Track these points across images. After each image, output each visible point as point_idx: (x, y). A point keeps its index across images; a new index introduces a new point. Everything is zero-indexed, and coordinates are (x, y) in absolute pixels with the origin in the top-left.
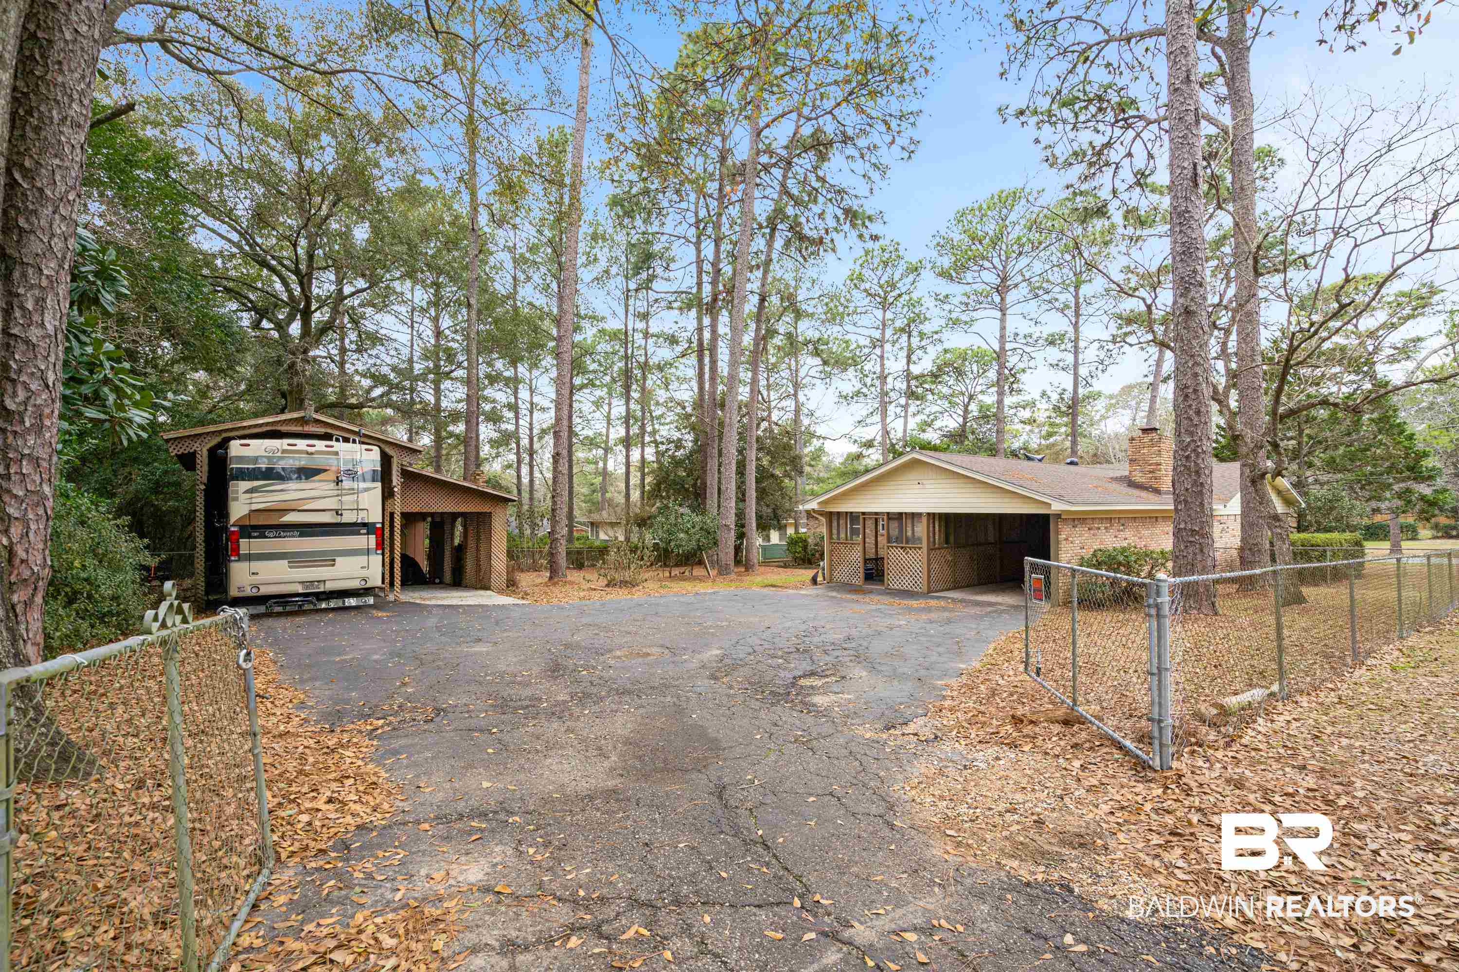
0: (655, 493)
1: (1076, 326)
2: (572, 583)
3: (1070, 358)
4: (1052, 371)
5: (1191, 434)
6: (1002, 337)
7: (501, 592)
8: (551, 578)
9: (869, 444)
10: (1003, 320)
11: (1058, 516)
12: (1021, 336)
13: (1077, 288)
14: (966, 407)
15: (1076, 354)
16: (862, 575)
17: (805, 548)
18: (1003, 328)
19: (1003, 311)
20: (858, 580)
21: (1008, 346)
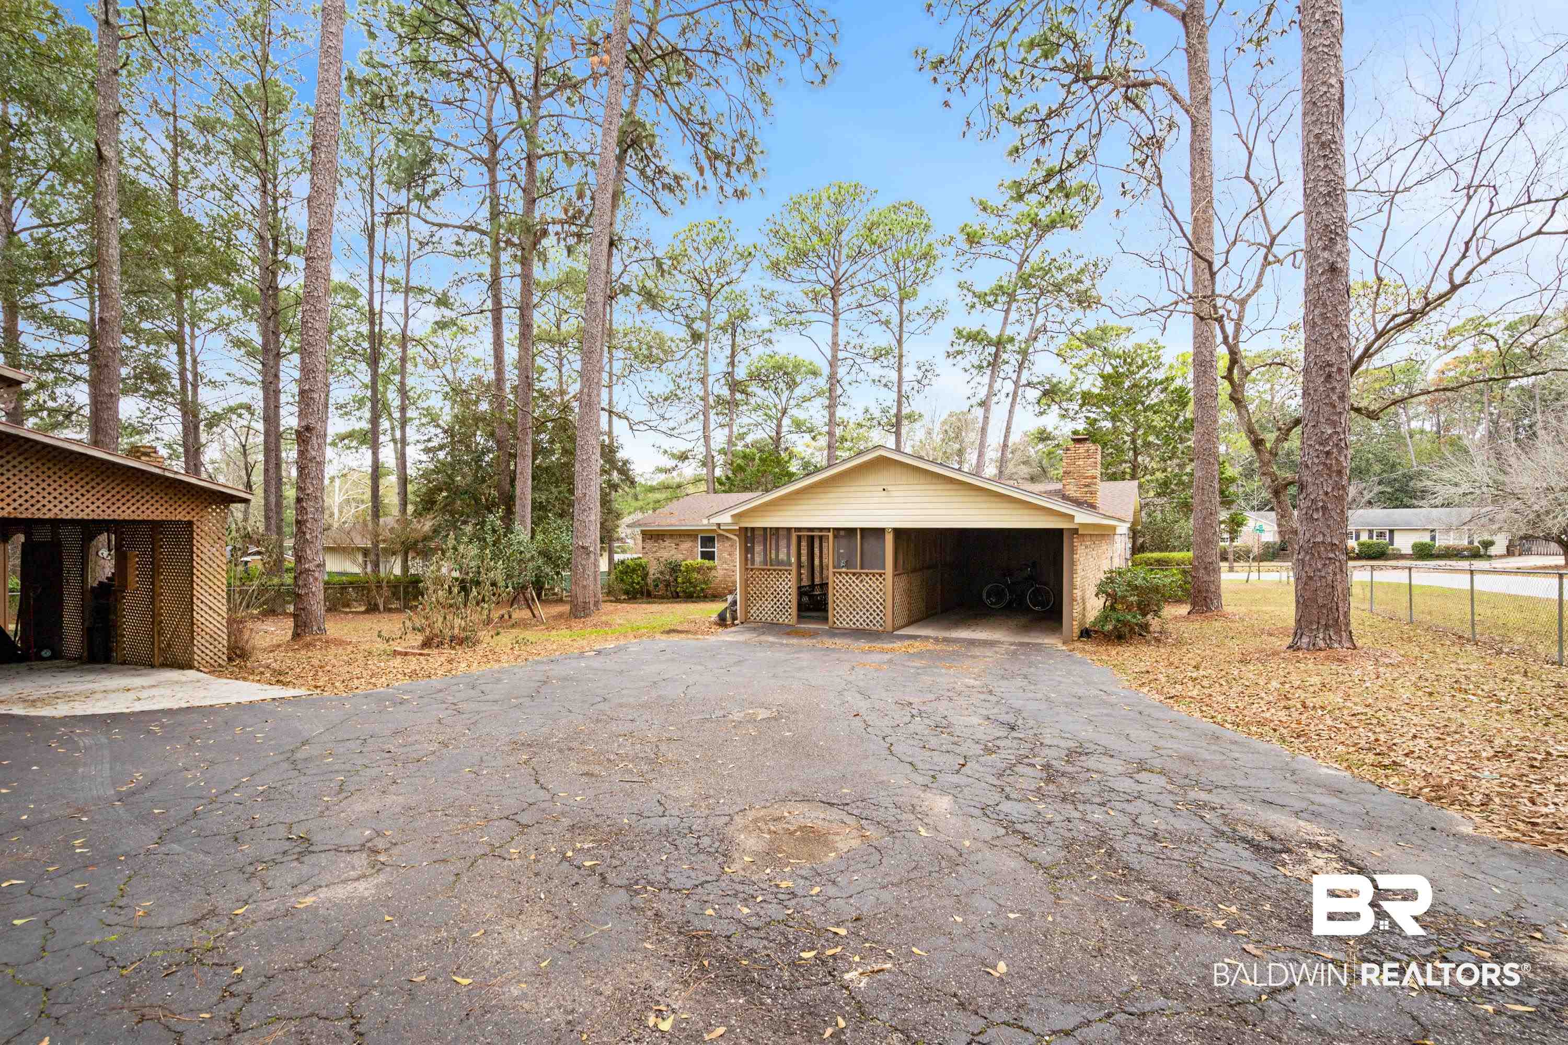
0: (428, 504)
1: (900, 342)
2: (339, 643)
3: (894, 375)
4: (874, 388)
5: (1334, 424)
6: (835, 344)
7: (216, 670)
8: (296, 636)
9: (683, 457)
10: (835, 325)
11: (1075, 531)
12: (852, 345)
13: (901, 301)
14: (780, 421)
15: (900, 370)
16: (794, 611)
17: (645, 576)
18: (835, 335)
19: (836, 316)
20: (790, 616)
21: (841, 355)
